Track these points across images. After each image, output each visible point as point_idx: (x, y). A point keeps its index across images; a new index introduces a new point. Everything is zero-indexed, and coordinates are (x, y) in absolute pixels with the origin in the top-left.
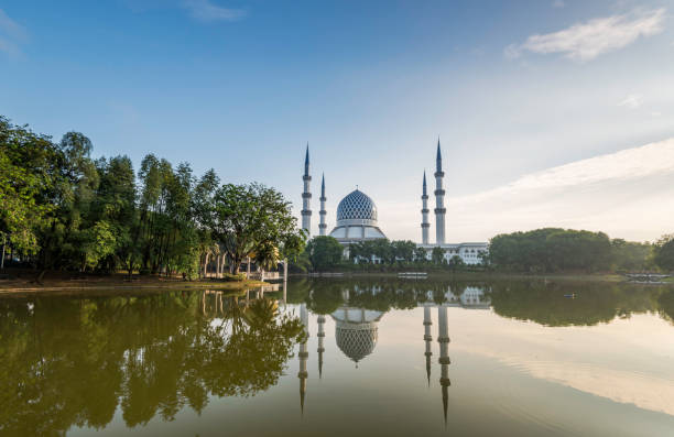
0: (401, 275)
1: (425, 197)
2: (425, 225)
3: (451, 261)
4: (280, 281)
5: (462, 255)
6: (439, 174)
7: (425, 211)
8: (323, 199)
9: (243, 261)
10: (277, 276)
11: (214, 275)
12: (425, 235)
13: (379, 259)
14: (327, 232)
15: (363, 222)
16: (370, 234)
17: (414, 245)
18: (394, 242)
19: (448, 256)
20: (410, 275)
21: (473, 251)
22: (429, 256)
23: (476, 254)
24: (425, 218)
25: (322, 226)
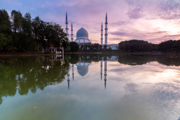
0: (95, 53)
1: (102, 30)
2: (102, 39)
3: (109, 49)
4: (62, 54)
5: (112, 47)
6: (106, 23)
7: (102, 35)
8: (72, 30)
9: (50, 48)
10: (60, 53)
11: (41, 52)
12: (102, 42)
13: (89, 49)
14: (74, 41)
15: (84, 38)
16: (86, 41)
17: (99, 44)
18: (93, 44)
19: (108, 48)
20: (98, 53)
21: (114, 46)
22: (103, 48)
23: (115, 47)
24: (102, 37)
25: (72, 39)
